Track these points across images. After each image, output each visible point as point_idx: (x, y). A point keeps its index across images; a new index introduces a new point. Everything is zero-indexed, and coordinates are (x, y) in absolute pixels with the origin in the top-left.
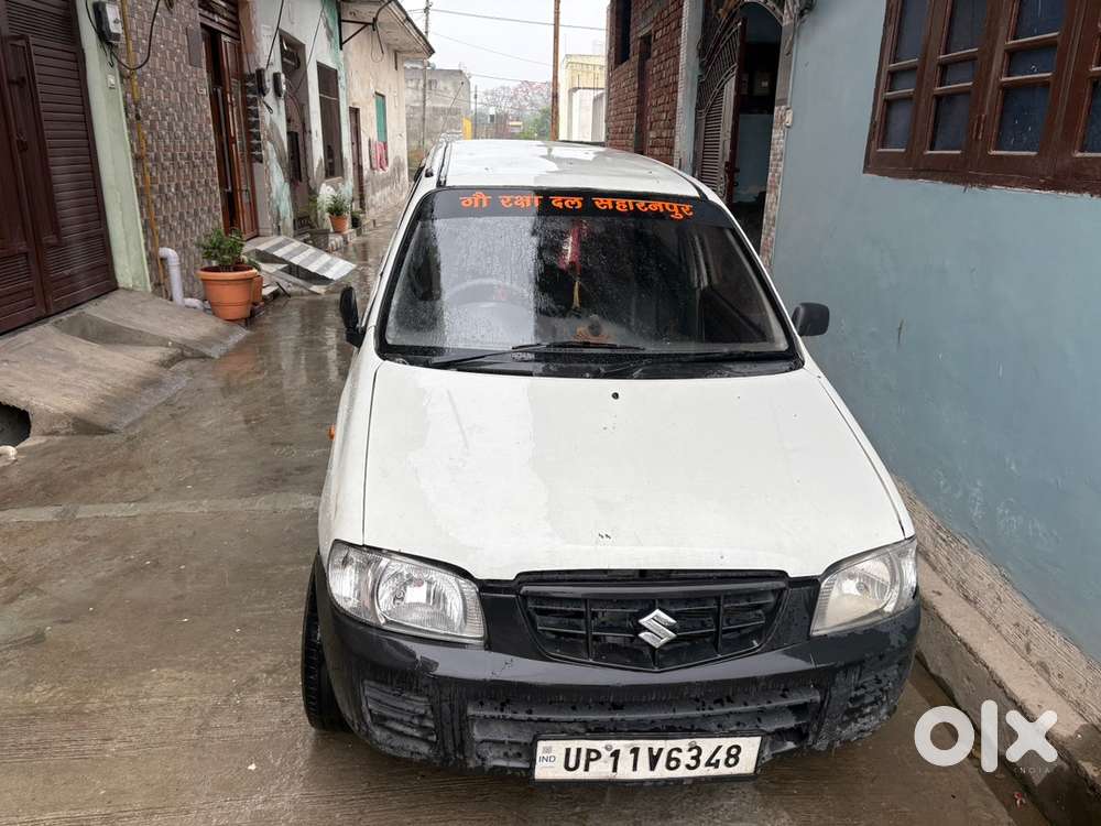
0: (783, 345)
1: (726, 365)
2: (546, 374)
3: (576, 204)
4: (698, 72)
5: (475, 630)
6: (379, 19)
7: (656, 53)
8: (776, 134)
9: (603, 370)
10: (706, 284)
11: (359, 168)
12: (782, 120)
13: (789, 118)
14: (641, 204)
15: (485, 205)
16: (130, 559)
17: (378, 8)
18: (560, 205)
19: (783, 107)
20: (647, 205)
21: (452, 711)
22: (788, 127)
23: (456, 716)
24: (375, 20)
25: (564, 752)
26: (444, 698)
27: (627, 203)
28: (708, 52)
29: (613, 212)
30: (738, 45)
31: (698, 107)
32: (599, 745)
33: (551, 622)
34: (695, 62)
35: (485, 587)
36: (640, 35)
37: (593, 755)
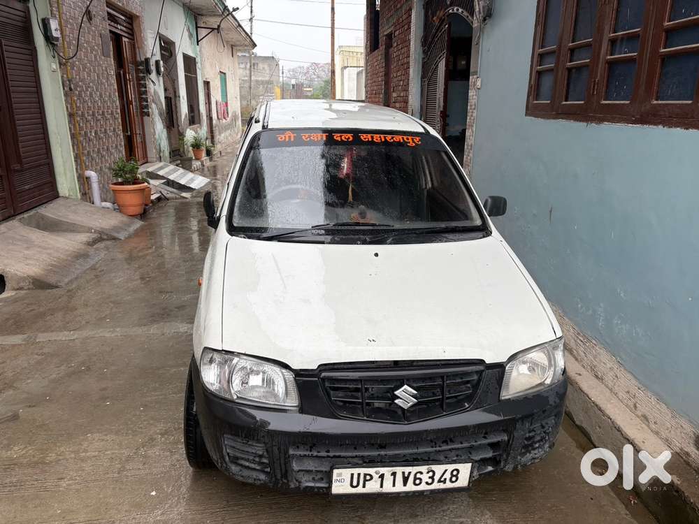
0: (478, 222)
1: (444, 235)
2: (332, 242)
3: (349, 138)
4: (422, 56)
5: (293, 401)
6: (222, 26)
7: (395, 44)
8: (471, 93)
9: (368, 239)
10: (430, 186)
11: (210, 119)
12: (475, 85)
13: (479, 83)
14: (389, 137)
15: (292, 139)
16: (72, 366)
17: (221, 19)
18: (339, 139)
19: (475, 77)
20: (393, 138)
21: (280, 452)
22: (479, 89)
23: (282, 455)
24: (219, 26)
25: (350, 476)
26: (274, 444)
27: (380, 137)
28: (428, 42)
29: (372, 143)
30: (446, 38)
31: (423, 77)
32: (371, 471)
33: (340, 395)
34: (420, 50)
35: (299, 374)
36: (385, 33)
37: (368, 477)
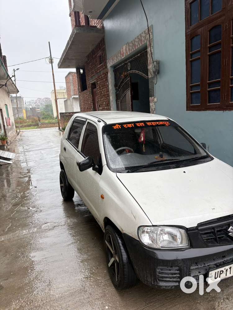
0: (205, 154)
3: (143, 125)
4: (115, 91)
5: (185, 244)
7: (98, 87)
8: (151, 104)
11: (4, 126)
12: (153, 100)
13: (155, 100)
14: (158, 123)
15: (120, 128)
17: (7, 81)
18: (139, 125)
19: (153, 97)
20: (159, 123)
21: (187, 269)
22: (155, 102)
24: (6, 84)
25: (215, 273)
26: (185, 266)
28: (116, 85)
29: (152, 126)
30: (130, 83)
31: (117, 100)
32: (222, 269)
33: (205, 236)
34: (114, 88)
35: (187, 230)
36: (91, 83)
37: (222, 272)
